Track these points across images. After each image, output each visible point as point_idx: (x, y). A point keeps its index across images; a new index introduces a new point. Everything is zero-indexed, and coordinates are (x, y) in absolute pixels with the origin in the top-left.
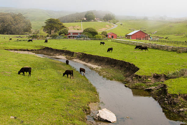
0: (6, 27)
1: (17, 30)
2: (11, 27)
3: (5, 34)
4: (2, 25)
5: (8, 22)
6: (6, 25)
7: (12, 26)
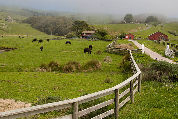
0: (57, 29)
1: (66, 32)
2: (61, 29)
3: (56, 35)
4: (54, 27)
5: (59, 25)
6: (57, 27)
7: (63, 28)
